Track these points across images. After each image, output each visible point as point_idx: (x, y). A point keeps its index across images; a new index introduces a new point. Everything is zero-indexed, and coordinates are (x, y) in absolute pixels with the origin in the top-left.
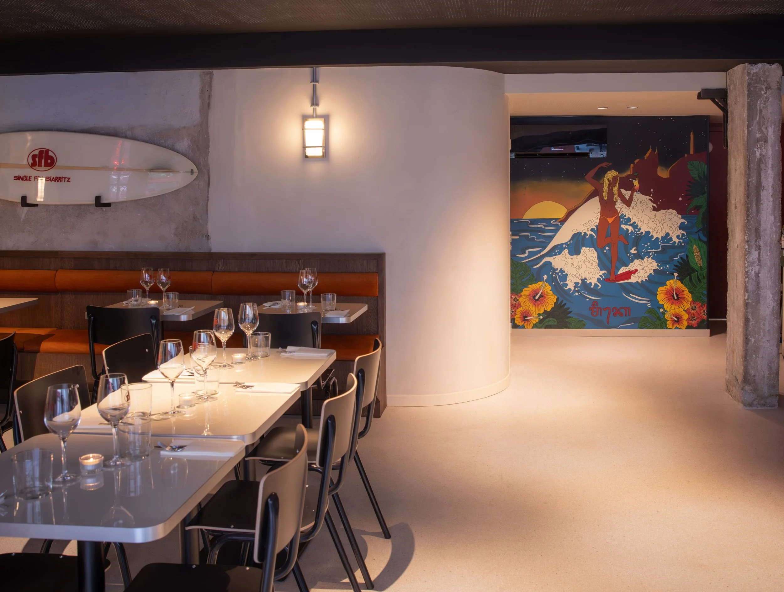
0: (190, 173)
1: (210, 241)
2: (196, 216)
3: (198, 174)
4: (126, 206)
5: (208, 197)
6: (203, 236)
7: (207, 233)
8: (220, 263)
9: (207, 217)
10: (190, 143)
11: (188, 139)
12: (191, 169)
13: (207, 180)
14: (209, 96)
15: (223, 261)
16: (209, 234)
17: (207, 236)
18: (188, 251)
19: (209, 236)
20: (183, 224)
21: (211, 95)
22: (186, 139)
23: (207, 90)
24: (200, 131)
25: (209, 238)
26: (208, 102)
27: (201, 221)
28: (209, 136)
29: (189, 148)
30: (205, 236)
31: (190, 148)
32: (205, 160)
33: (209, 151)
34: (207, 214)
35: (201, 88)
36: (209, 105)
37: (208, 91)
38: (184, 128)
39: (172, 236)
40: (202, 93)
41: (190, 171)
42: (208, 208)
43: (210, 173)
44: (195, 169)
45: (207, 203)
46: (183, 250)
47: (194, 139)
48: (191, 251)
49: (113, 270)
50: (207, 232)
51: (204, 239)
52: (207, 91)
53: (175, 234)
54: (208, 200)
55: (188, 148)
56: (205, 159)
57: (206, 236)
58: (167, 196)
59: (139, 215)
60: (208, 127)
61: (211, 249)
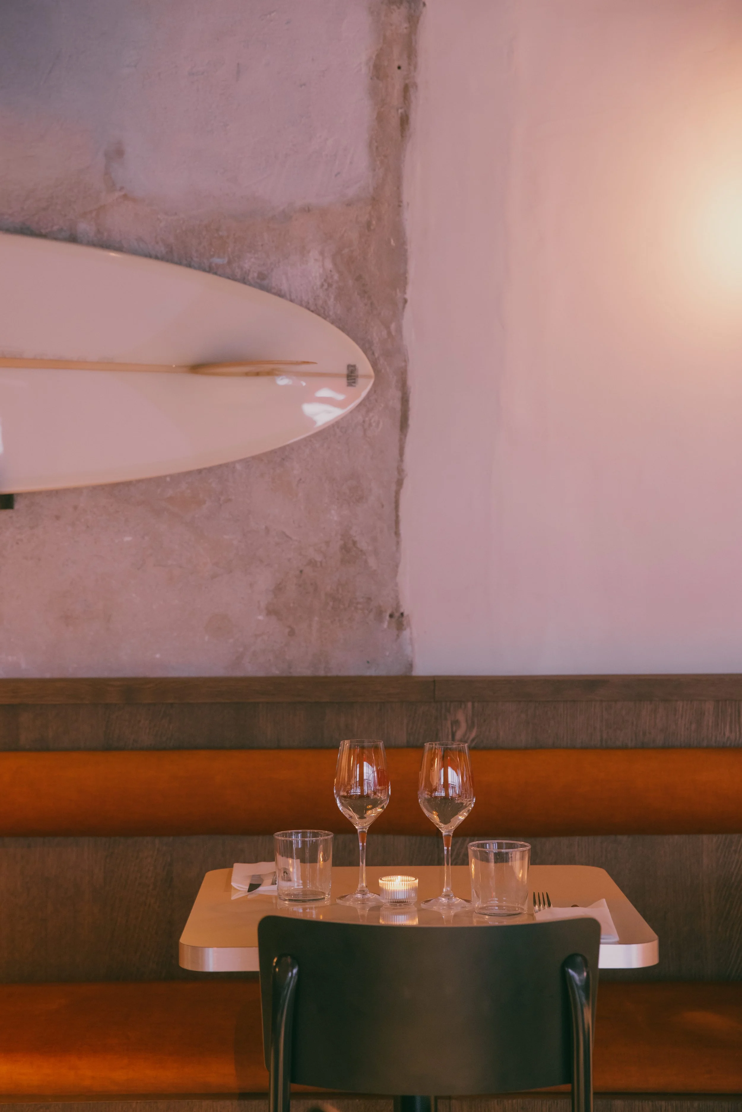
0: (344, 381)
1: (406, 633)
2: (354, 543)
3: (374, 384)
4: (75, 508)
5: (400, 471)
6: (380, 613)
7: (398, 606)
8: (461, 716)
9: (398, 543)
10: (329, 265)
11: (322, 253)
12: (349, 366)
13: (398, 406)
14: (406, 89)
15: (473, 707)
16: (406, 608)
17: (397, 615)
18: (322, 673)
19: (402, 614)
20: (301, 571)
21: (415, 85)
22: (314, 254)
23: (396, 64)
24: (369, 224)
25: (405, 623)
26: (400, 111)
27: (372, 562)
28: (404, 243)
29: (326, 286)
30: (388, 617)
31: (330, 285)
32: (389, 333)
33: (408, 296)
34: (397, 534)
35: (374, 57)
36: (404, 121)
37: (399, 68)
38: (307, 210)
39: (260, 618)
40: (378, 78)
41: (345, 371)
42: (401, 514)
43: (410, 382)
44: (365, 367)
45: (397, 493)
46: (302, 670)
47: (346, 251)
48: (334, 673)
49: (30, 750)
50: (397, 598)
51: (385, 625)
52: (396, 68)
53: (271, 611)
54: (400, 483)
55: (322, 286)
56: (388, 328)
57: (391, 616)
58: (238, 467)
59: (128, 539)
60: (400, 206)
61: (411, 666)
